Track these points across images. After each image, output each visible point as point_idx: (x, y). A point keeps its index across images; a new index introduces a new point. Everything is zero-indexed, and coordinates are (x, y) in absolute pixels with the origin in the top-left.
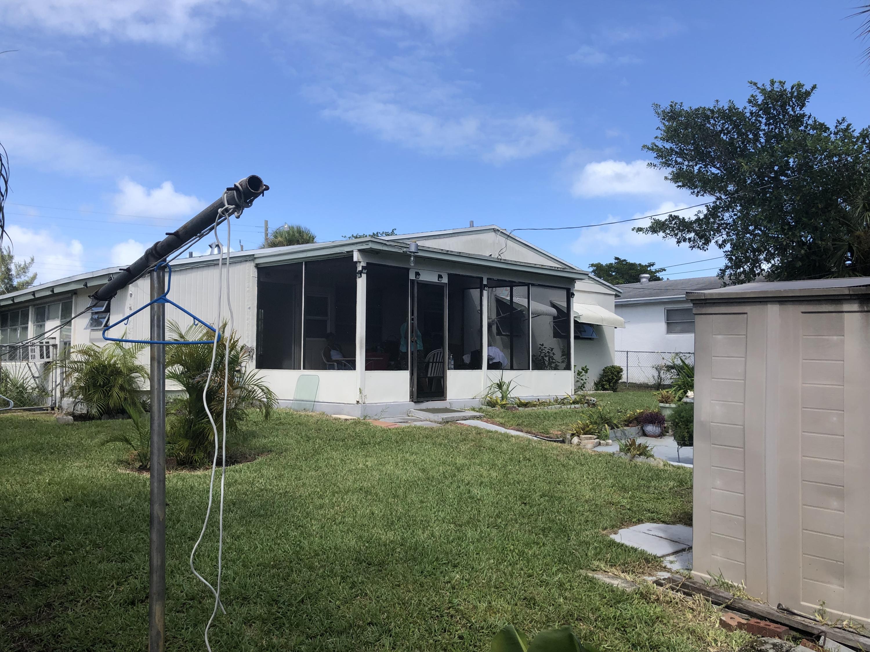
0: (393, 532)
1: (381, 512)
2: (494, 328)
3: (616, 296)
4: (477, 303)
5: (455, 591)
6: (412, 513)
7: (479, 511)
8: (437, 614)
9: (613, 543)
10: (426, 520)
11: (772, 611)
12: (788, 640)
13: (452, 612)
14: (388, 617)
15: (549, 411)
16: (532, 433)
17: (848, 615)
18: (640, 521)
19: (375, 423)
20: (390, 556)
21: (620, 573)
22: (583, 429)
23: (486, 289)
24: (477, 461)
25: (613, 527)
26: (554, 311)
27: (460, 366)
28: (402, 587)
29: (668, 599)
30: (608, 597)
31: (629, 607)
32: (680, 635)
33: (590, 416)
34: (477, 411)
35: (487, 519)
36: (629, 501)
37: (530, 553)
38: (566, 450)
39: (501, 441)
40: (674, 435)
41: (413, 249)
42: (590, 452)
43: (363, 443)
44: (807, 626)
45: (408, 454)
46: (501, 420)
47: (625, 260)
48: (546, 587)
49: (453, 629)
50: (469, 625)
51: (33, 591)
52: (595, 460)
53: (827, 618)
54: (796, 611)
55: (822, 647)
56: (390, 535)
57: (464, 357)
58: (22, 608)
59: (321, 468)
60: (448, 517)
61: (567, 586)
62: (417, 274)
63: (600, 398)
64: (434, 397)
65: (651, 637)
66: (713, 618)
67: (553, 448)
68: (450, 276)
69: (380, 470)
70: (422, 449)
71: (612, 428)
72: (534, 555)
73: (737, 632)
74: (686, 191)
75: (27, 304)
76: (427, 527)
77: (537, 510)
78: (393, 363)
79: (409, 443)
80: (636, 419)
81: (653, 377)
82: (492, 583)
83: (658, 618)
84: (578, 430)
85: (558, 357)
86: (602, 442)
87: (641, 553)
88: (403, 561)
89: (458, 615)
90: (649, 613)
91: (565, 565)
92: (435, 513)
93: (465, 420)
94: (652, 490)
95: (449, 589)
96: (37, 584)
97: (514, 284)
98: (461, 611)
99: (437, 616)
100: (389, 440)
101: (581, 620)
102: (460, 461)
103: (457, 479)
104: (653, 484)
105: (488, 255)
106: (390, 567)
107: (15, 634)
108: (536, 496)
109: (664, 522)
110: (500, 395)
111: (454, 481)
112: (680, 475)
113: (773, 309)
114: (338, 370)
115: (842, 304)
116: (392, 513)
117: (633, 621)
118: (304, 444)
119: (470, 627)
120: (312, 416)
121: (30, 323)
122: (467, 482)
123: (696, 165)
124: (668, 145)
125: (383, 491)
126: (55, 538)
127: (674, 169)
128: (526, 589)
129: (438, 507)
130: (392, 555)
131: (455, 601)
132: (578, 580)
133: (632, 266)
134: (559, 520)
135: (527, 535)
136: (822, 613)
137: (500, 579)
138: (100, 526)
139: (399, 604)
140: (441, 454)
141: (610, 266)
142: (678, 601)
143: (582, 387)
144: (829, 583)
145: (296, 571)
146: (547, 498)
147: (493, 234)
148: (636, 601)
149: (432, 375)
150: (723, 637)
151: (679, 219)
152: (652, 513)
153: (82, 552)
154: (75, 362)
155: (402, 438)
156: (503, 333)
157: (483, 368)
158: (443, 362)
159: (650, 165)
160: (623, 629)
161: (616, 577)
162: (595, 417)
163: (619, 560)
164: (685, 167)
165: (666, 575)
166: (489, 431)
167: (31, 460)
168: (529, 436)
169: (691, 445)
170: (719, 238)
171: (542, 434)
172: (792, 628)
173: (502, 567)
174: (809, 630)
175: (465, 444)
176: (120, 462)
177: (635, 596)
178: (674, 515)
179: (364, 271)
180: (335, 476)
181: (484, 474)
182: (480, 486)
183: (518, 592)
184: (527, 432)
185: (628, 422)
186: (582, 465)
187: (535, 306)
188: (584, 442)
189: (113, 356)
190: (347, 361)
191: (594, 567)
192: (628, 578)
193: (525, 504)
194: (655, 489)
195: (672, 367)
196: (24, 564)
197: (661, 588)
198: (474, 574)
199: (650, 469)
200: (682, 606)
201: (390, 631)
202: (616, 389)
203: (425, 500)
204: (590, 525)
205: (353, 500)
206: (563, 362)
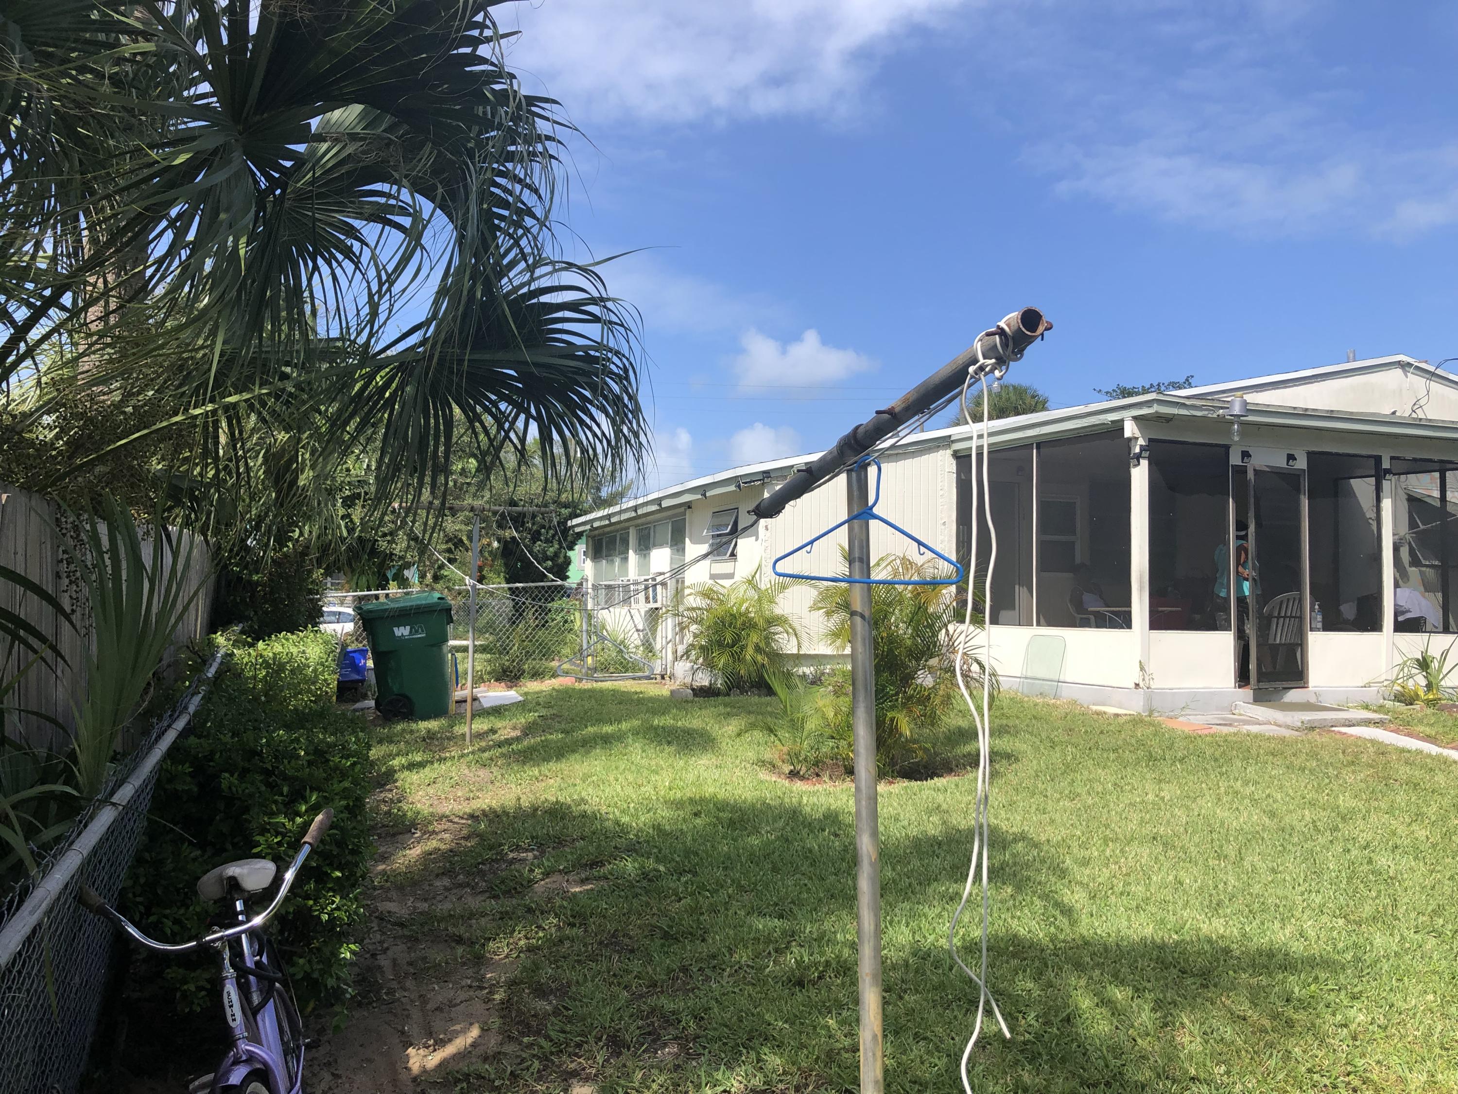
0: (1222, 920)
1: (1196, 881)
2: (1406, 552)
5: (1358, 1043)
6: (1256, 889)
7: (1395, 900)
8: (1325, 1081)
14: (1228, 1073)
19: (1171, 724)
20: (1222, 962)
23: (1387, 477)
24: (1383, 806)
27: (1333, 624)
28: (1250, 1021)
34: (1375, 711)
39: (1431, 769)
41: (1237, 410)
43: (1151, 757)
46: (1428, 730)
51: (663, 945)
57: (1342, 608)
58: (649, 969)
59: (1078, 795)
62: (1245, 455)
68: (1311, 455)
69: (1188, 808)
70: (1266, 776)
75: (627, 524)
78: (1198, 617)
79: (1239, 763)
92: (1302, 894)
93: (1350, 726)
95: (1345, 1038)
96: (666, 936)
97: (1450, 466)
100: (1201, 755)
103: (1343, 836)
105: (1388, 412)
107: (644, 1007)
110: (1423, 682)
111: (1337, 839)
114: (1097, 627)
118: (1046, 753)
120: (1055, 707)
121: (631, 552)
122: (1363, 843)
125: (1197, 845)
126: (685, 871)
130: (1225, 961)
138: (743, 860)
140: (1306, 787)
145: (1053, 967)
147: (1399, 372)
149: (1278, 642)
153: (723, 895)
154: (693, 609)
155: (1224, 752)
156: (1423, 562)
157: (1384, 629)
158: (1301, 618)
166: (1403, 750)
167: (644, 751)
173: (1453, 1010)
175: (1354, 771)
176: (762, 763)
179: (1144, 454)
180: (1105, 810)
189: (743, 601)
190: (1112, 612)
196: (648, 904)
198: (1396, 1017)
205: (1142, 857)
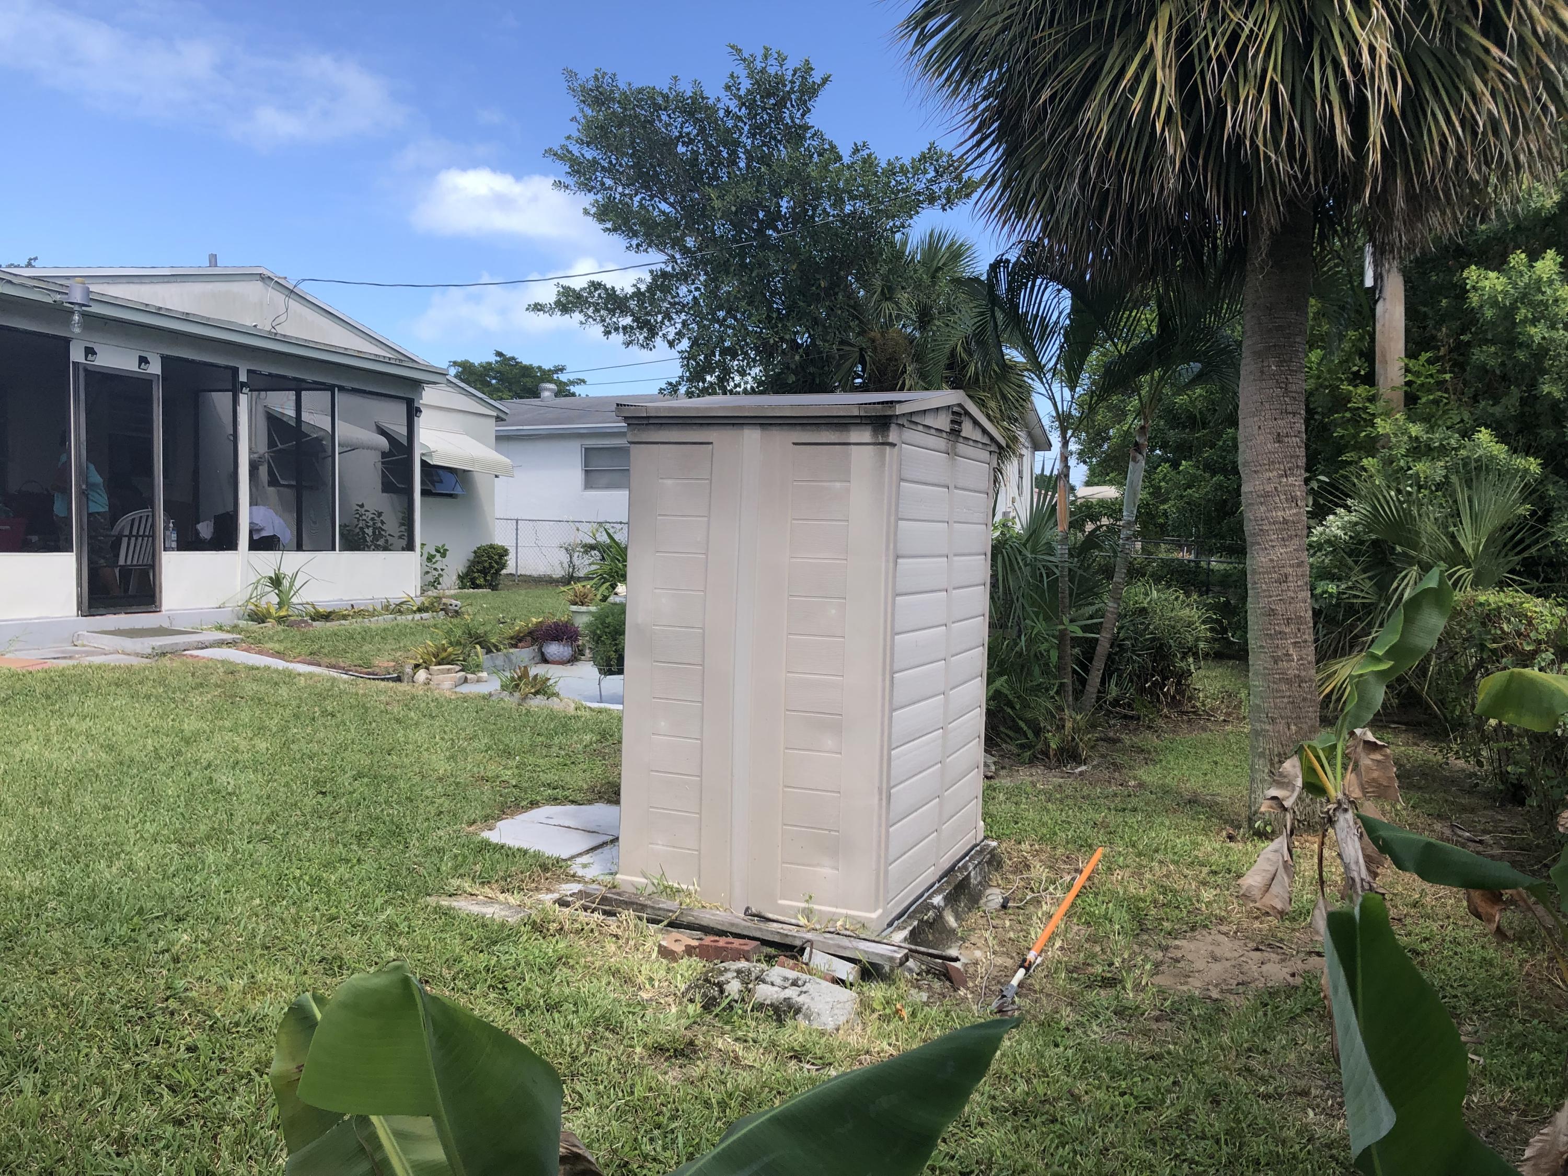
0: (38, 872)
2: (263, 471)
3: (498, 419)
4: (227, 419)
5: (179, 965)
6: (84, 831)
7: (231, 815)
8: (141, 1013)
9: (486, 846)
10: (115, 842)
11: (737, 921)
12: (759, 961)
13: (173, 1004)
14: (29, 1037)
15: (373, 626)
16: (339, 668)
17: (844, 911)
18: (534, 804)
20: (33, 917)
21: (498, 894)
22: (436, 656)
23: (244, 390)
24: (228, 724)
25: (486, 818)
26: (383, 442)
28: (61, 973)
29: (577, 926)
30: (475, 936)
31: (512, 950)
32: (595, 981)
33: (449, 632)
34: (228, 632)
35: (247, 826)
36: (516, 771)
37: (333, 878)
38: (404, 693)
39: (276, 684)
40: (594, 659)
41: (78, 297)
42: (448, 694)
44: (787, 935)
45: (74, 720)
46: (277, 647)
47: (513, 358)
48: (362, 934)
49: (175, 1035)
50: (209, 1023)
52: (456, 708)
53: (815, 920)
54: (770, 916)
55: (807, 964)
56: (33, 878)
57: (199, 527)
60: (165, 832)
61: (403, 927)
62: (90, 351)
63: (469, 601)
64: (131, 605)
65: (548, 991)
66: (648, 945)
67: (379, 692)
68: (165, 359)
70: (107, 709)
71: (489, 651)
72: (341, 882)
73: (685, 961)
74: (618, 241)
76: (118, 854)
77: (347, 802)
78: (35, 538)
79: (75, 698)
80: (530, 633)
81: (561, 563)
82: (257, 940)
83: (560, 959)
84: (426, 657)
85: (392, 526)
86: (470, 676)
87: (534, 856)
88: (62, 925)
89: (186, 1009)
90: (546, 954)
91: (400, 893)
92: (135, 826)
93: (202, 648)
94: (555, 750)
95: (166, 963)
97: (304, 385)
98: (192, 999)
99: (141, 1018)
100: (30, 693)
101: (427, 982)
102: (190, 725)
103: (185, 760)
104: (556, 741)
106: (33, 939)
108: (345, 780)
109: (573, 802)
110: (276, 600)
111: (179, 764)
112: (602, 722)
113: (752, 437)
115: (849, 431)
116: (37, 836)
117: (519, 970)
119: (211, 1026)
122: (205, 764)
123: (636, 195)
124: (589, 154)
125: (15, 795)
127: (599, 197)
128: (324, 942)
129: (142, 815)
130: (37, 915)
131: (180, 984)
132: (423, 915)
133: (527, 371)
134: (388, 815)
135: (327, 848)
136: (808, 913)
137: (274, 932)
139: (54, 1007)
140: (150, 715)
141: (487, 367)
142: (594, 926)
143: (435, 583)
144: (818, 865)
146: (366, 780)
147: (260, 284)
148: (525, 937)
149: (129, 562)
150: (662, 973)
151: (606, 289)
152: (554, 789)
155: (59, 688)
156: (282, 482)
157: (240, 547)
158: (153, 536)
159: (558, 184)
160: (500, 986)
161: (491, 900)
162: (459, 633)
163: (497, 873)
164: (618, 196)
165: (575, 887)
166: (253, 668)
168: (333, 673)
169: (621, 672)
170: (670, 329)
171: (359, 669)
172: (765, 943)
173: (277, 909)
174: (788, 941)
175: (201, 693)
177: (523, 928)
178: (592, 789)
181: (241, 747)
182: (233, 768)
183: (309, 950)
184: (331, 666)
185: (517, 641)
186: (432, 717)
187: (345, 431)
188: (437, 678)
191: (452, 890)
192: (511, 900)
193: (324, 793)
194: (560, 748)
195: (593, 547)
197: (566, 910)
198: (220, 929)
199: (552, 716)
200: (600, 934)
201: (34, 1061)
202: (497, 585)
203: (115, 803)
204: (446, 818)
206: (400, 537)
